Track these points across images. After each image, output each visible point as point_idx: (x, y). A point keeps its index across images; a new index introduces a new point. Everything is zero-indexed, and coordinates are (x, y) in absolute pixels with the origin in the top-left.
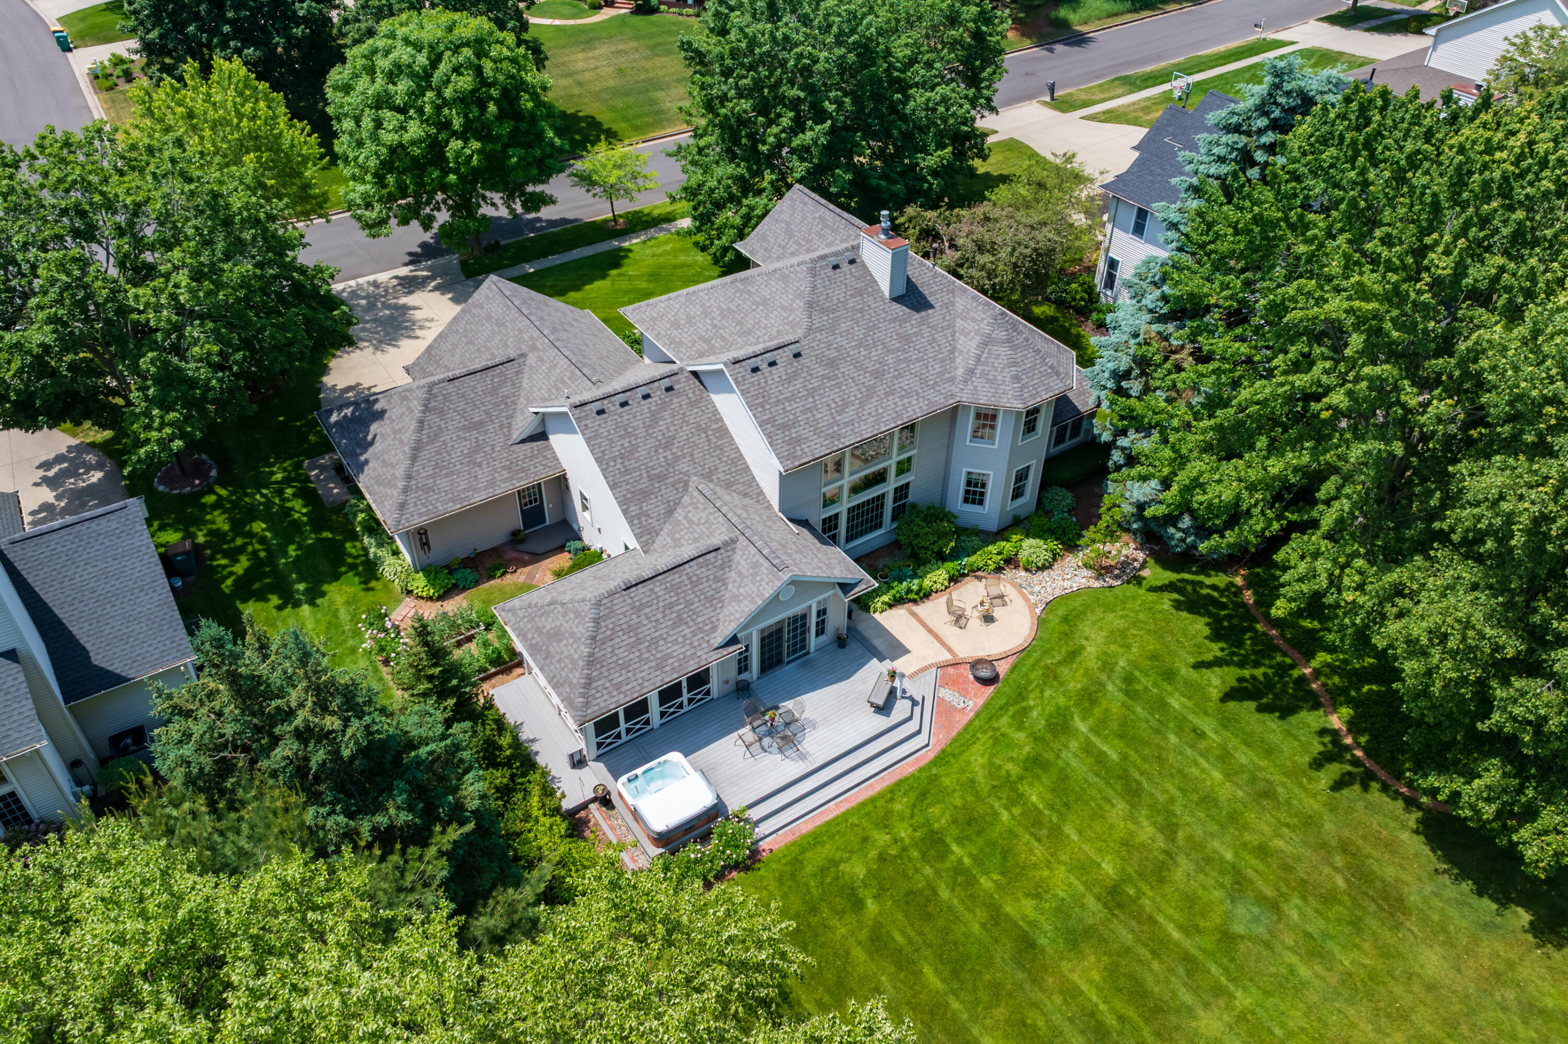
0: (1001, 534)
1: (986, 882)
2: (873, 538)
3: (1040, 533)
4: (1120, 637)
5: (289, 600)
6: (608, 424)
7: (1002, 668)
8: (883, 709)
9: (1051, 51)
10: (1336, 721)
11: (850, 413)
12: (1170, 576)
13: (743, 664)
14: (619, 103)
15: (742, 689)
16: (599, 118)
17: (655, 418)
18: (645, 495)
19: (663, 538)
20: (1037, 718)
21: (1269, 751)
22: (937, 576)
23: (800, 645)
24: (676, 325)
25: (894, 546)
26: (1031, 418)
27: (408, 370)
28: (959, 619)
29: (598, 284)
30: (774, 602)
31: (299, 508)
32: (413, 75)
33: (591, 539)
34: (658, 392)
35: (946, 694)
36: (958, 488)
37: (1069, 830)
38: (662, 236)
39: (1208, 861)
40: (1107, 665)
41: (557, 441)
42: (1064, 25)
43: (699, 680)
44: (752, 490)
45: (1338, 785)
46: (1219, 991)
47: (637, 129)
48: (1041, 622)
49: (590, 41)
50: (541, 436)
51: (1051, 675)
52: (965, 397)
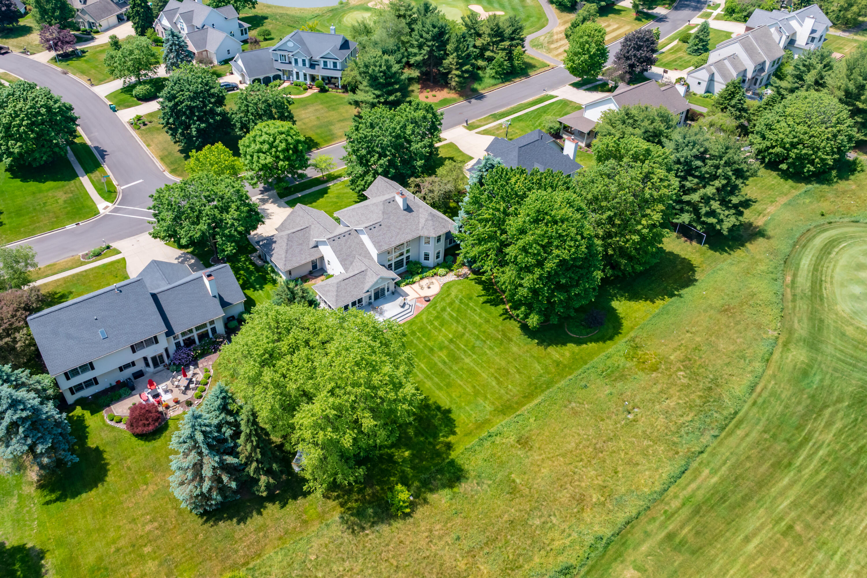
0: (434, 268)
1: (424, 339)
2: (402, 270)
3: (444, 267)
4: (461, 291)
5: (255, 289)
6: (335, 243)
7: (431, 298)
8: (403, 307)
9: (470, 102)
10: (507, 307)
11: (393, 239)
12: (476, 276)
13: (370, 298)
14: (319, 131)
15: (370, 304)
16: (313, 138)
17: (347, 241)
18: (346, 259)
19: (350, 269)
20: (439, 309)
21: (490, 313)
22: (417, 278)
23: (383, 294)
24: (350, 217)
25: (406, 272)
26: (439, 239)
27: (276, 230)
28: (422, 288)
29: (321, 200)
30: (377, 283)
31: (252, 268)
32: (269, 144)
33: (330, 272)
34: (347, 235)
35: (418, 304)
36: (422, 257)
37: (443, 330)
38: (338, 182)
39: (472, 334)
40: (456, 297)
41: (321, 248)
42: (475, 91)
43: (360, 301)
44: (370, 257)
45: (504, 319)
46: (470, 355)
47: (326, 141)
48: (442, 288)
49: (305, 105)
50: (316, 246)
51: (443, 299)
52: (421, 233)
